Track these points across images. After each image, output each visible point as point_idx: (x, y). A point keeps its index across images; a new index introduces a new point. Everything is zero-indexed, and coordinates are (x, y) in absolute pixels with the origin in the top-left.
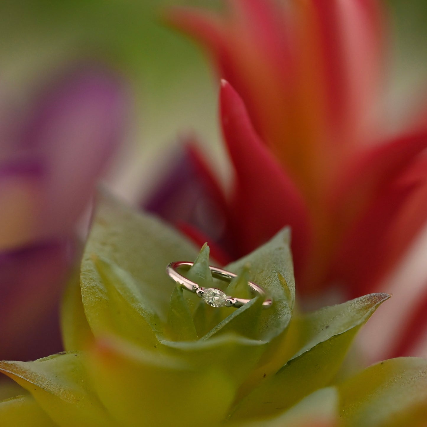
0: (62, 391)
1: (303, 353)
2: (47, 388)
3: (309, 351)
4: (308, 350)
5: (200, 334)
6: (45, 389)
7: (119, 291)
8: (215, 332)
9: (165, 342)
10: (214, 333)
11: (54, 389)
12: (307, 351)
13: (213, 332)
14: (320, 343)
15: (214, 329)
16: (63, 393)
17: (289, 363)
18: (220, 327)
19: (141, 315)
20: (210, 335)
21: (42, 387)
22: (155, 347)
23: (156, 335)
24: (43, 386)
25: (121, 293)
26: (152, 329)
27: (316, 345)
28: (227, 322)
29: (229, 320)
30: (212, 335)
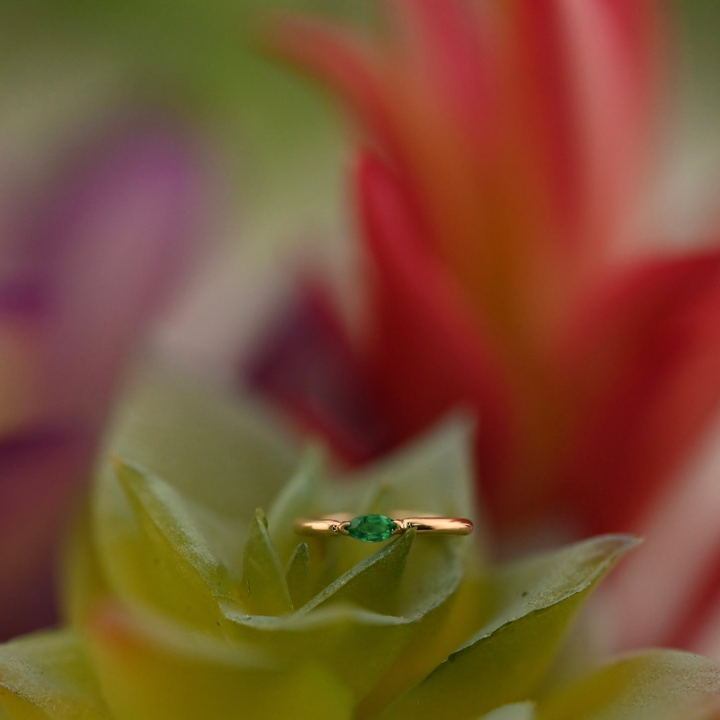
0: (48, 699)
1: (477, 640)
2: (22, 693)
3: (488, 637)
4: (486, 636)
5: (298, 603)
6: (19, 694)
7: (157, 522)
8: (323, 600)
9: (234, 615)
10: (320, 601)
11: (34, 694)
12: (485, 638)
13: (319, 599)
14: (509, 623)
15: (321, 594)
16: (51, 702)
17: (452, 658)
18: (330, 591)
19: (193, 567)
20: (313, 606)
21: (13, 690)
22: (218, 624)
23: (219, 603)
24: (16, 688)
25: (161, 527)
26: (212, 592)
27: (501, 627)
28: (343, 582)
29: (348, 579)
30: (316, 605)
